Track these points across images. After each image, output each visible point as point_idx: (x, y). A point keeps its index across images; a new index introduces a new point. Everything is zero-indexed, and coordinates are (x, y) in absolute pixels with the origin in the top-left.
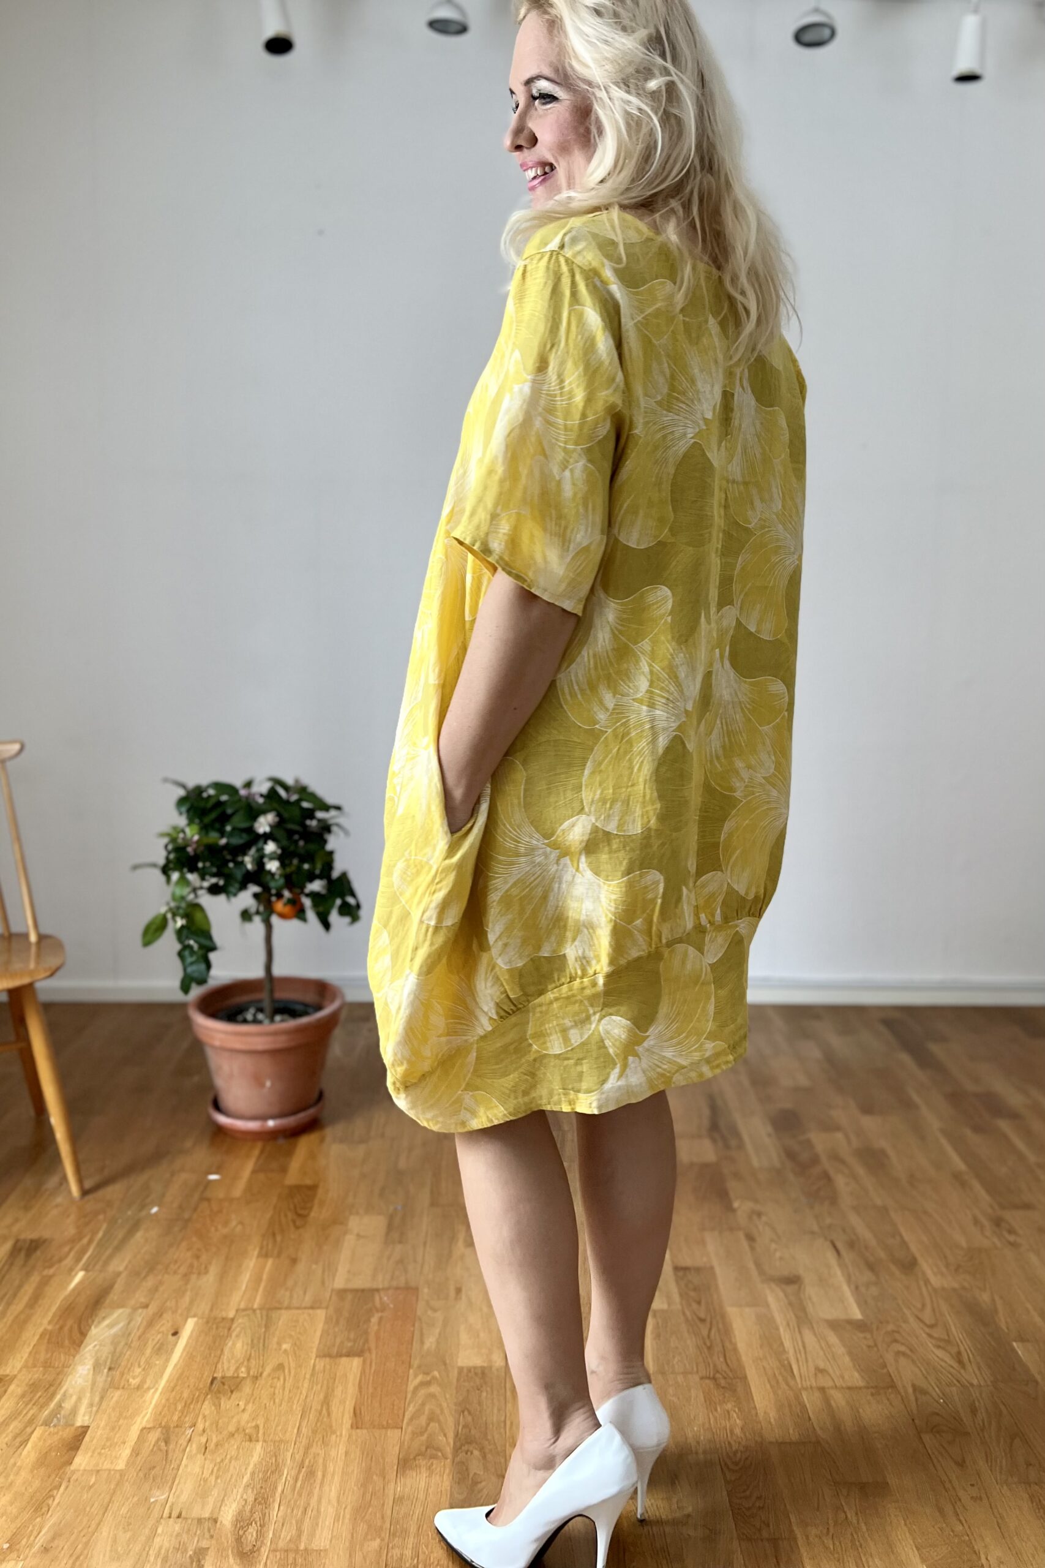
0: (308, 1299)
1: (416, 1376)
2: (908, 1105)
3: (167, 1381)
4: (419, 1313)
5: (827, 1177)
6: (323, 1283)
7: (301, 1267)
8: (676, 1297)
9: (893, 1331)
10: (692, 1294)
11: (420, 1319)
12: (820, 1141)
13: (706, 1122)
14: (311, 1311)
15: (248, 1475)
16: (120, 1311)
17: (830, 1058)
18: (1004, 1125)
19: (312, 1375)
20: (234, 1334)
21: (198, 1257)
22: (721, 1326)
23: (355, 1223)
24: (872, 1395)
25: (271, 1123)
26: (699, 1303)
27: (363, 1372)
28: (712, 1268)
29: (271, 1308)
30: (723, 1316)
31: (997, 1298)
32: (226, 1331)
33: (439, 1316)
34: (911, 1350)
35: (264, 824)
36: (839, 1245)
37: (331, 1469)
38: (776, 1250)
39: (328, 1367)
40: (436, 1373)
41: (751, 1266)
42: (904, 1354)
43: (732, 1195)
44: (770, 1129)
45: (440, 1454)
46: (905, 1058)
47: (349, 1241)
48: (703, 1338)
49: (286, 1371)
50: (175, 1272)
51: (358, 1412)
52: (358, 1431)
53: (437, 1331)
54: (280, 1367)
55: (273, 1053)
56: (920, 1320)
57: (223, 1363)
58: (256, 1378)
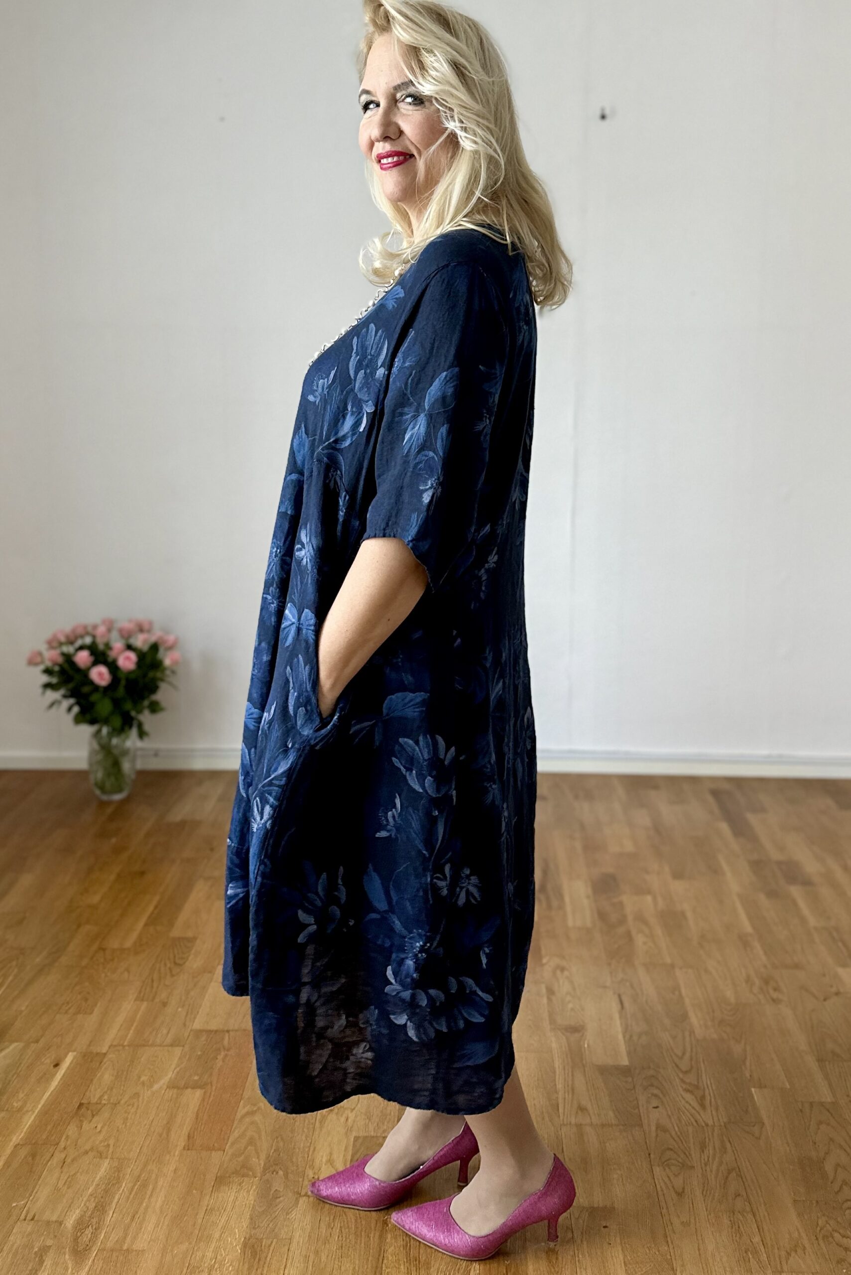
0: (169, 1040)
1: (244, 1107)
3: (43, 1105)
5: (630, 938)
6: (185, 1025)
7: (169, 1010)
9: (652, 1076)
12: (630, 902)
14: (170, 1048)
15: (94, 1186)
16: (16, 1044)
19: (161, 1103)
20: (104, 1067)
21: (86, 1000)
24: (620, 1130)
27: (203, 1100)
29: (138, 1045)
31: (748, 1048)
32: (98, 1064)
34: (662, 1092)
36: (625, 999)
37: (160, 1183)
38: (569, 1002)
39: (175, 1096)
41: (545, 1016)
42: (656, 1096)
43: (543, 952)
45: (251, 1173)
47: (213, 987)
49: (141, 1100)
50: (66, 1012)
51: (192, 1136)
52: (189, 1151)
54: (136, 1095)
56: (677, 1066)
57: (90, 1091)
58: (116, 1104)
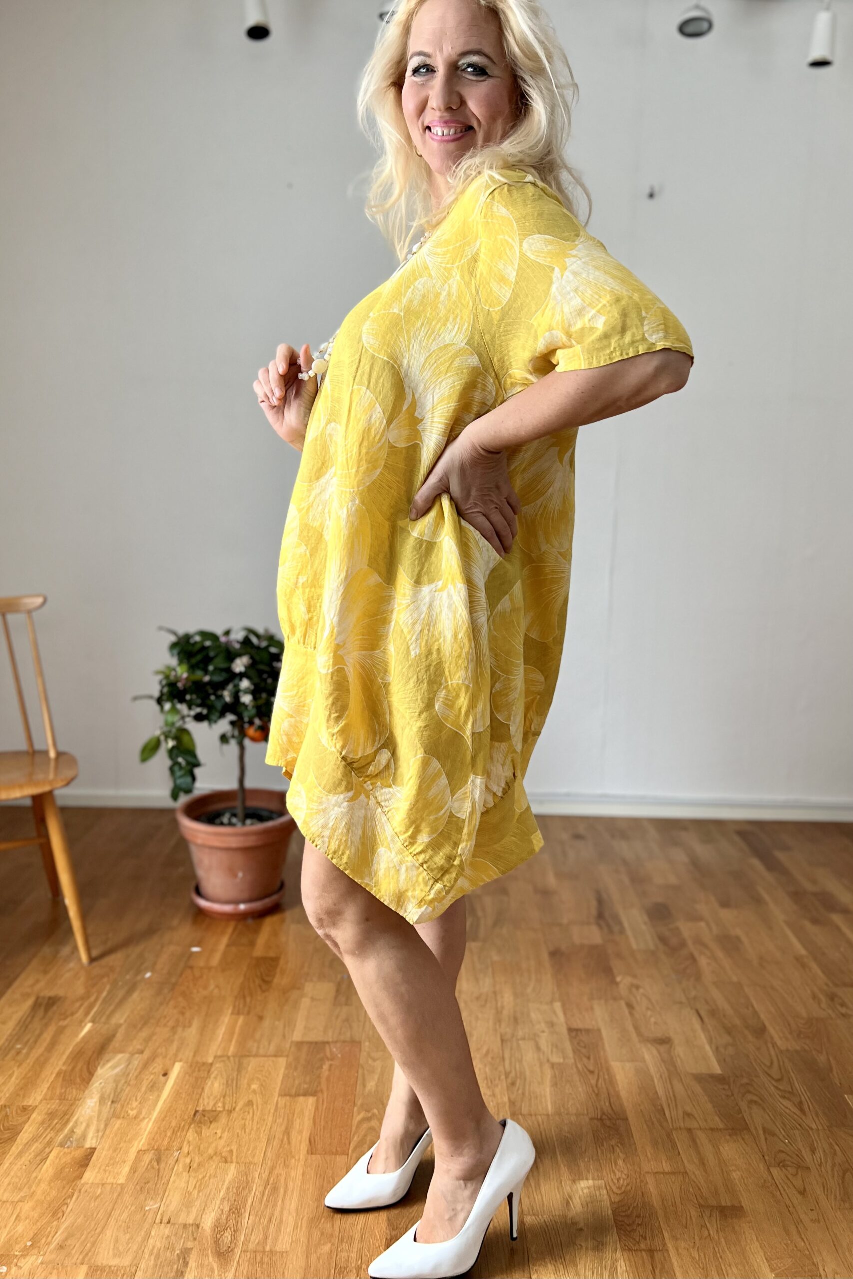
0: (272, 1049)
1: (359, 1113)
2: (758, 901)
3: (159, 1113)
4: (361, 1062)
5: (694, 959)
6: (284, 1036)
7: (266, 1023)
8: (570, 1053)
9: (747, 1084)
10: (584, 1051)
11: (362, 1067)
12: (686, 929)
13: (594, 912)
14: (274, 1059)
15: (224, 1189)
16: (120, 1056)
17: (695, 862)
18: (836, 918)
19: (276, 1110)
20: (213, 1076)
21: (183, 1013)
22: (606, 1077)
23: (309, 988)
24: (730, 1135)
25: (242, 907)
26: (589, 1058)
27: (317, 1108)
28: (599, 1030)
29: (243, 1055)
30: (608, 1069)
31: (831, 1059)
32: (206, 1073)
33: (378, 1064)
34: (761, 1099)
35: (239, 665)
36: (703, 1013)
37: (291, 1186)
38: (651, 1016)
39: (288, 1104)
40: (375, 1111)
41: (631, 1028)
42: (755, 1102)
43: (615, 971)
44: (646, 918)
46: (756, 863)
47: (305, 1002)
48: (592, 1087)
49: (255, 1106)
50: (165, 1025)
51: (313, 1141)
52: (313, 1156)
53: (376, 1077)
54: (250, 1103)
55: (245, 850)
56: (769, 1075)
57: (204, 1099)
58: (231, 1112)
